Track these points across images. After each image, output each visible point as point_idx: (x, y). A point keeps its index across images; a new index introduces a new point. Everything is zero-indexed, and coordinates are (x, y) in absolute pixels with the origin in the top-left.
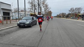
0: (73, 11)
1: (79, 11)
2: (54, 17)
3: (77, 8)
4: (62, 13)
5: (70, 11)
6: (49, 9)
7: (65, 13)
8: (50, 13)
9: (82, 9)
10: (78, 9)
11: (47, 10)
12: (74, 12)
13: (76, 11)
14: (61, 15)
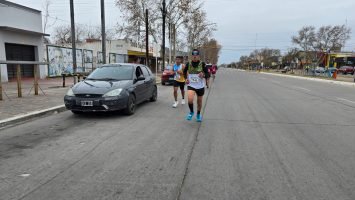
0: (312, 39)
1: (335, 40)
2: (229, 66)
3: (327, 30)
4: (265, 51)
5: (296, 41)
6: (208, 32)
7: (277, 51)
8: (213, 48)
9: (348, 32)
10: (332, 32)
11: (202, 35)
12: (315, 43)
13: (323, 42)
14: (258, 58)
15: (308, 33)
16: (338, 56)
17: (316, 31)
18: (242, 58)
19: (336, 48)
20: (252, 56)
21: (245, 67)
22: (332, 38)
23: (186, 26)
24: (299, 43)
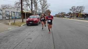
3: (79, 7)
6: (48, 6)
7: (65, 13)
12: (75, 10)
13: (77, 10)
15: (74, 8)
16: (82, 14)
17: (76, 7)
18: (56, 14)
19: (80, 12)
20: (58, 14)
21: (57, 17)
22: (80, 9)
23: (41, 4)
24: (71, 10)
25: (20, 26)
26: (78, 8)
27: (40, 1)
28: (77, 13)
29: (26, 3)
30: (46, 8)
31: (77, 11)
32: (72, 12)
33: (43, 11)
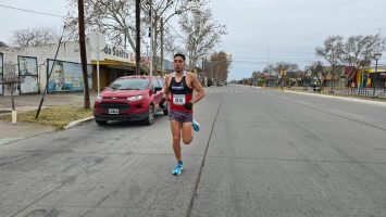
1: (367, 52)
2: (241, 82)
4: (281, 66)
5: (320, 52)
6: (215, 36)
7: (294, 66)
9: (384, 42)
11: (206, 40)
12: (343, 56)
13: (352, 54)
14: (273, 74)
15: (335, 44)
16: (373, 71)
17: (345, 41)
18: (254, 74)
19: (366, 63)
20: (266, 71)
21: (260, 84)
22: (364, 49)
23: (185, 27)
24: (324, 55)
25: (62, 129)
26: (356, 43)
27: (178, 12)
28: (348, 69)
29: (114, 23)
30: (209, 46)
31: (350, 59)
32: (326, 63)
33: (195, 59)
